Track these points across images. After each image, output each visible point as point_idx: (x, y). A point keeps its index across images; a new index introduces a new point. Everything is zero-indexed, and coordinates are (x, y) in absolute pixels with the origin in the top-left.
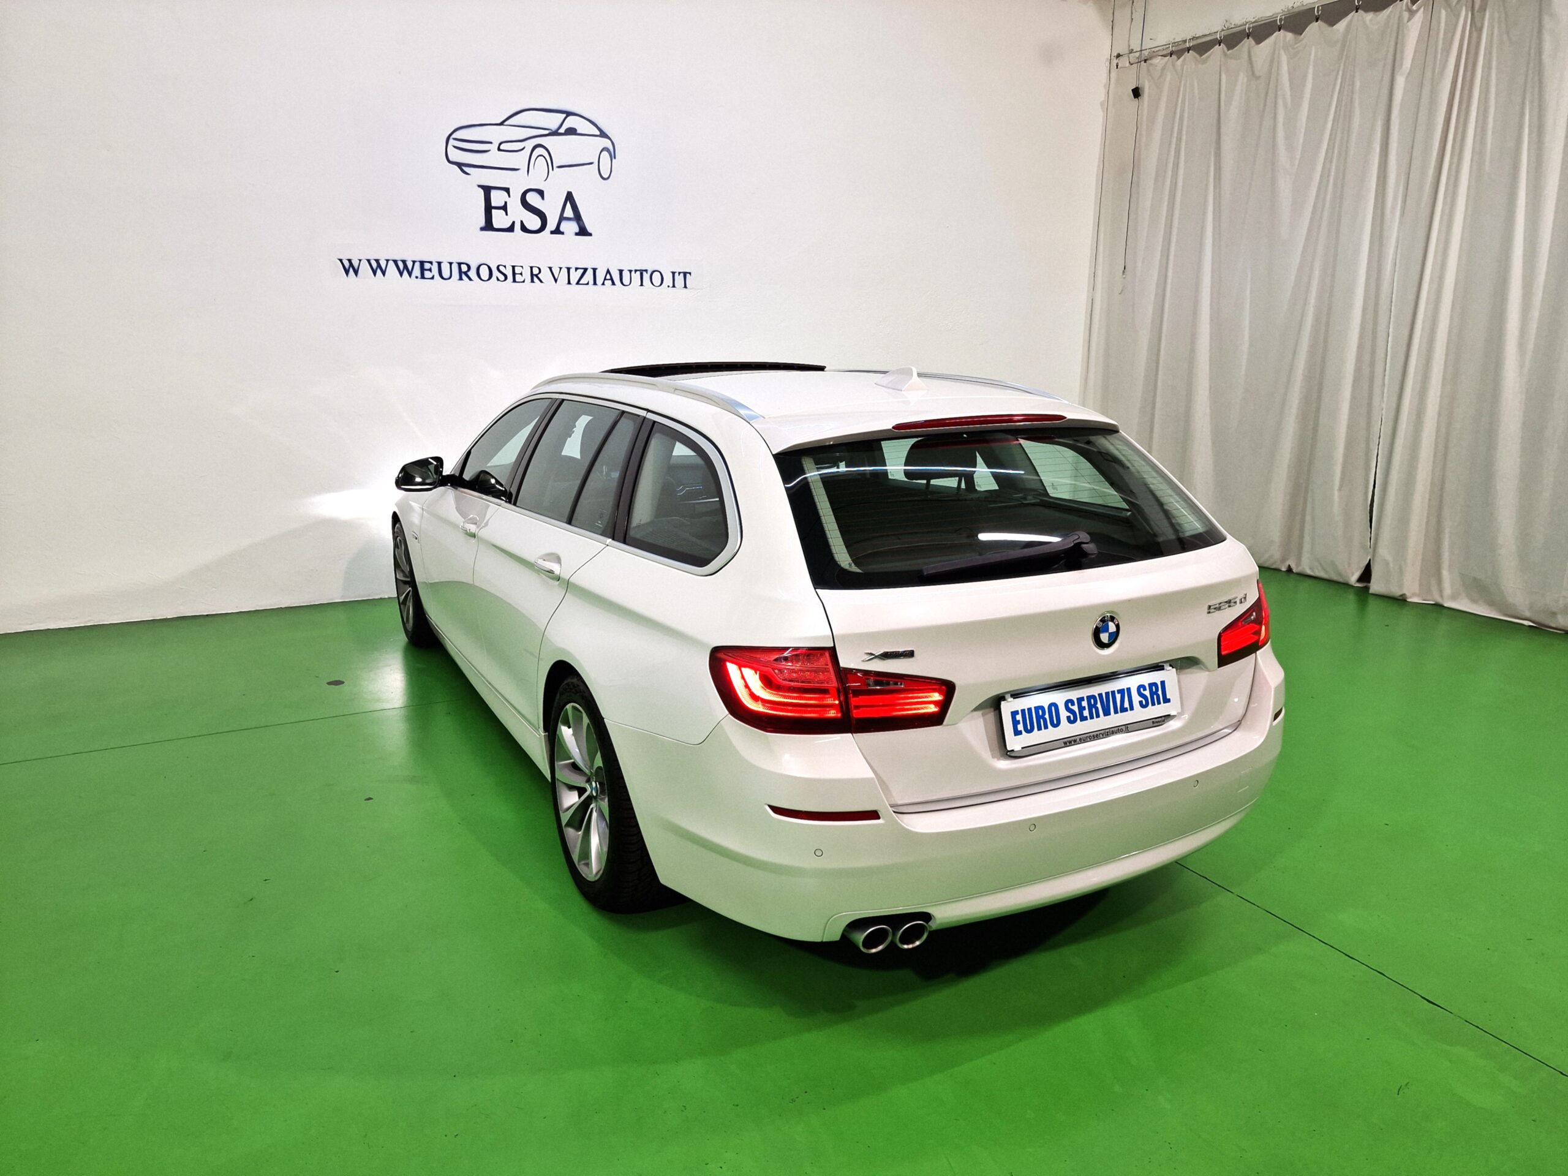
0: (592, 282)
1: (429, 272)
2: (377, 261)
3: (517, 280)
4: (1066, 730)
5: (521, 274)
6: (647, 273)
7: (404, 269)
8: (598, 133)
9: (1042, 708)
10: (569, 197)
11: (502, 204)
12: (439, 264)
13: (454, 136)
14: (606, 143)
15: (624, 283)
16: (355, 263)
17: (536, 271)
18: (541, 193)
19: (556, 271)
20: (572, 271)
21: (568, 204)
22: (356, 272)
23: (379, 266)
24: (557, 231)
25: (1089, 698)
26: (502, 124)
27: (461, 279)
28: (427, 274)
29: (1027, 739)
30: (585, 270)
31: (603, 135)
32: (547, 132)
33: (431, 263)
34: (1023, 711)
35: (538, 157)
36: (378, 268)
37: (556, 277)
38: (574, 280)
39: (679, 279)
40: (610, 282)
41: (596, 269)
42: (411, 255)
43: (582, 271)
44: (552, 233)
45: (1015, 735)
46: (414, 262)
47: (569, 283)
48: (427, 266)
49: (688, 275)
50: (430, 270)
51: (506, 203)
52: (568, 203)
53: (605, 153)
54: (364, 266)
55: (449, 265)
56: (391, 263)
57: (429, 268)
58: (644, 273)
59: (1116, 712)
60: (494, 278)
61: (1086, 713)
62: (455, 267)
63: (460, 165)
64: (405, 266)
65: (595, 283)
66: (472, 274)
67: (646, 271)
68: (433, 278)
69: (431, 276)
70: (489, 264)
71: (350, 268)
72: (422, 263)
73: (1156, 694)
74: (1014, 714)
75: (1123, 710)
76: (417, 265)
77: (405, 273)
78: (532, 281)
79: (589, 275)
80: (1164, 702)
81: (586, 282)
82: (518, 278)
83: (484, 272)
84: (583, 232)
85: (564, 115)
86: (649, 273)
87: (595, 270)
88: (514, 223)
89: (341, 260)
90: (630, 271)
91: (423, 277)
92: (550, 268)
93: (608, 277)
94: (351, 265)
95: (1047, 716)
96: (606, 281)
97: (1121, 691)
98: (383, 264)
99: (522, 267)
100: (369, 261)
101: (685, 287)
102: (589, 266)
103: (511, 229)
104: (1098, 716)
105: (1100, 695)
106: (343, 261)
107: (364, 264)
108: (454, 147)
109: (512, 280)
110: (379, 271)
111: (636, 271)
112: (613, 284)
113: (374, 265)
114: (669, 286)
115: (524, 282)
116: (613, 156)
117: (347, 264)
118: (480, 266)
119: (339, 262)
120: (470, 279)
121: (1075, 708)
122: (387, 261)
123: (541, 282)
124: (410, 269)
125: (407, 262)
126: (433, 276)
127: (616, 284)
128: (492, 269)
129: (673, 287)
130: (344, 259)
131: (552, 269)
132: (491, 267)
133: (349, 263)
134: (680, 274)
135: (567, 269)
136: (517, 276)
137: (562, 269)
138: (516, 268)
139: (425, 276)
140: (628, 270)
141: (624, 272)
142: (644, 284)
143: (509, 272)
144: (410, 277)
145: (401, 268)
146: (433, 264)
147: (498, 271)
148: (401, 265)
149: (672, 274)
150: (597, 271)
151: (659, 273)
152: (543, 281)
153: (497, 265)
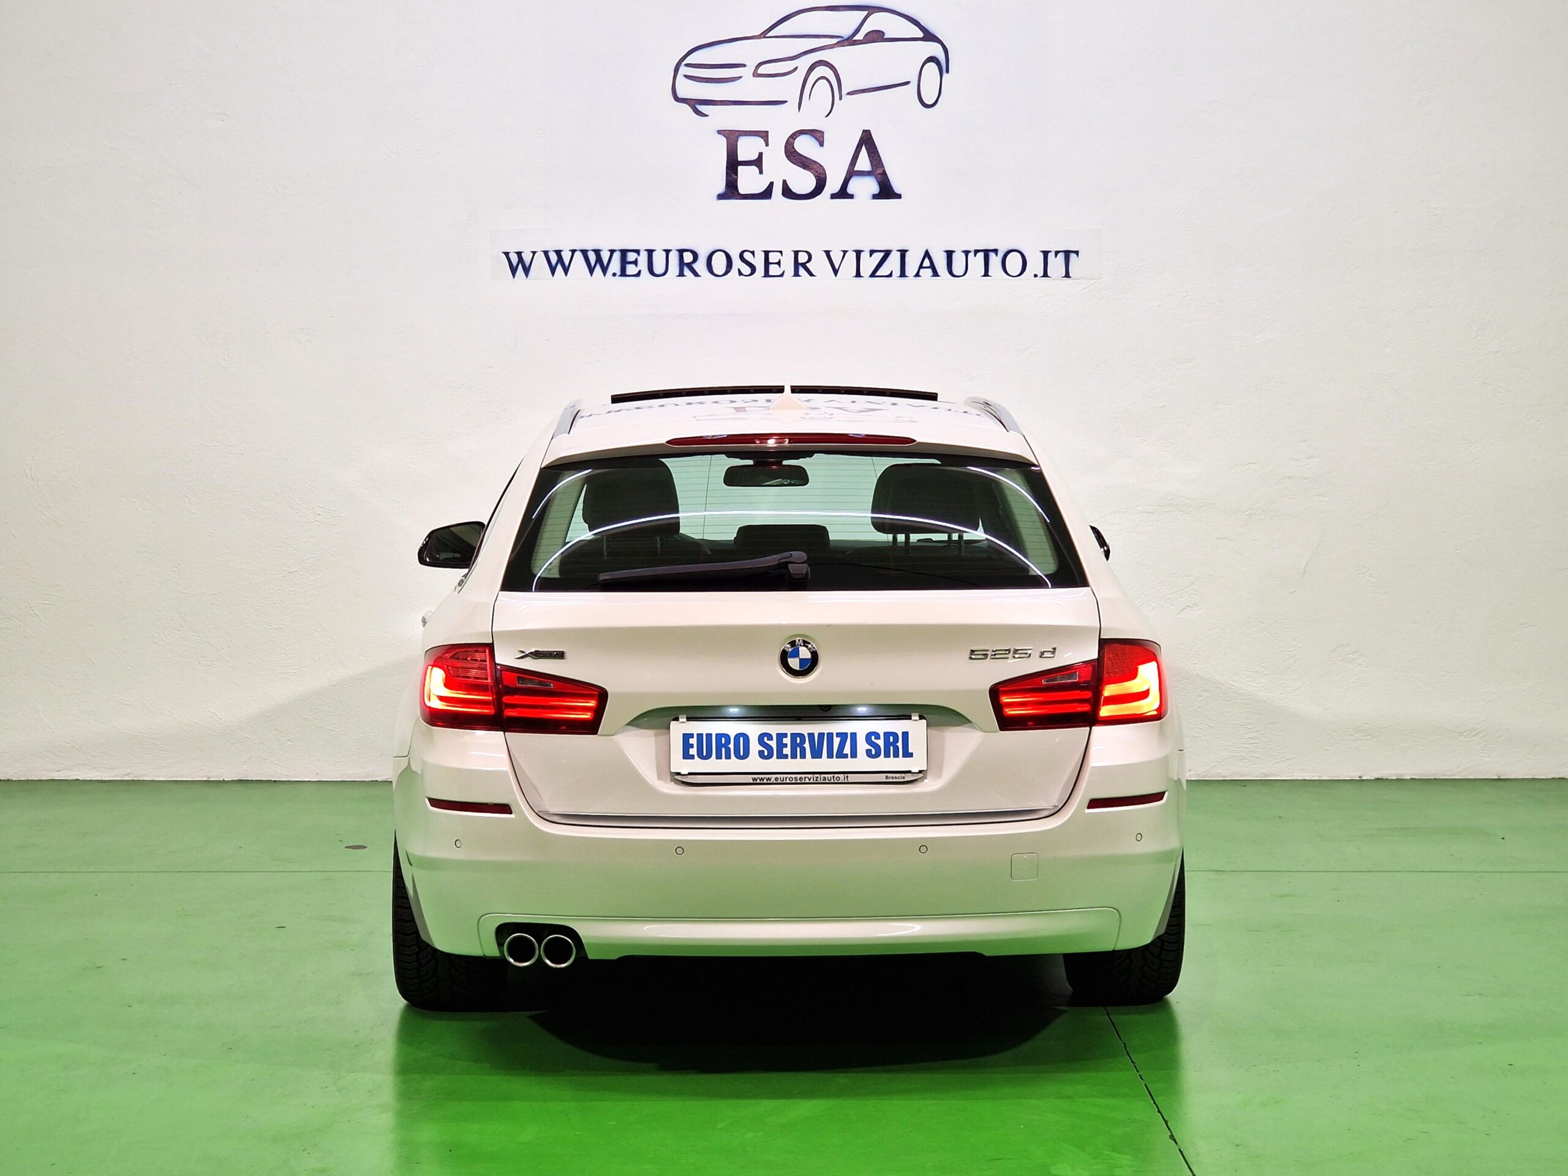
0: (897, 272)
1: (633, 266)
2: (558, 253)
3: (771, 273)
4: (754, 763)
5: (779, 263)
6: (997, 255)
7: (596, 262)
8: (921, 35)
9: (727, 737)
10: (867, 140)
11: (755, 157)
12: (650, 252)
13: (687, 61)
14: (935, 49)
15: (955, 273)
16: (527, 258)
17: (803, 258)
18: (818, 136)
19: (836, 258)
20: (864, 256)
21: (864, 151)
22: (527, 271)
23: (560, 259)
24: (843, 193)
25: (794, 736)
27: (681, 274)
28: (631, 269)
29: (698, 765)
30: (887, 253)
31: (929, 36)
32: (835, 41)
34: (700, 736)
36: (558, 263)
37: (837, 268)
38: (866, 270)
39: (1056, 264)
40: (930, 270)
41: (906, 251)
42: (608, 241)
43: (882, 255)
45: (684, 758)
46: (612, 252)
47: (858, 275)
48: (631, 257)
49: (1073, 256)
50: (635, 263)
51: (761, 155)
52: (864, 147)
53: (932, 66)
54: (540, 261)
55: (664, 254)
56: (578, 256)
57: (634, 259)
58: (992, 255)
59: (830, 756)
60: (734, 271)
61: (787, 751)
62: (674, 258)
63: (695, 104)
64: (599, 259)
65: (903, 274)
66: (700, 266)
67: (996, 251)
68: (638, 274)
69: (636, 272)
70: (724, 250)
71: (519, 265)
72: (624, 253)
73: (896, 745)
74: (687, 737)
75: (841, 755)
76: (617, 256)
77: (598, 268)
78: (796, 274)
79: (893, 263)
80: (904, 756)
81: (888, 273)
82: (774, 270)
83: (719, 263)
84: (886, 191)
85: (866, 13)
86: (1001, 254)
87: (903, 253)
88: (772, 184)
89: (507, 254)
90: (967, 253)
91: (623, 273)
92: (828, 253)
93: (927, 263)
94: (521, 260)
95: (731, 746)
96: (922, 270)
97: (843, 736)
98: (566, 257)
99: (781, 252)
100: (546, 253)
101: (1067, 275)
102: (895, 246)
103: (767, 194)
104: (803, 756)
105: (811, 735)
106: (511, 255)
107: (540, 258)
108: (686, 76)
109: (763, 274)
110: (559, 268)
111: (976, 252)
112: (935, 274)
113: (554, 258)
114: (1036, 276)
115: (782, 275)
116: (943, 68)
117: (514, 259)
118: (714, 252)
119: (504, 256)
120: (696, 274)
121: (773, 744)
122: (573, 251)
123: (811, 274)
124: (605, 263)
125: (602, 253)
126: (640, 271)
127: (939, 274)
128: (732, 257)
129: (1044, 276)
130: (512, 250)
131: (831, 253)
132: (730, 254)
133: (518, 257)
134: (1059, 255)
135: (854, 254)
136: (771, 266)
137: (847, 254)
138: (770, 254)
139: (628, 273)
140: (963, 252)
141: (954, 254)
142: (990, 274)
143: (759, 262)
144: (605, 275)
145: (593, 263)
146: (641, 253)
147: (742, 261)
148: (592, 257)
149: (1042, 254)
150: (908, 255)
151: (1019, 255)
152: (814, 273)
153: (741, 251)
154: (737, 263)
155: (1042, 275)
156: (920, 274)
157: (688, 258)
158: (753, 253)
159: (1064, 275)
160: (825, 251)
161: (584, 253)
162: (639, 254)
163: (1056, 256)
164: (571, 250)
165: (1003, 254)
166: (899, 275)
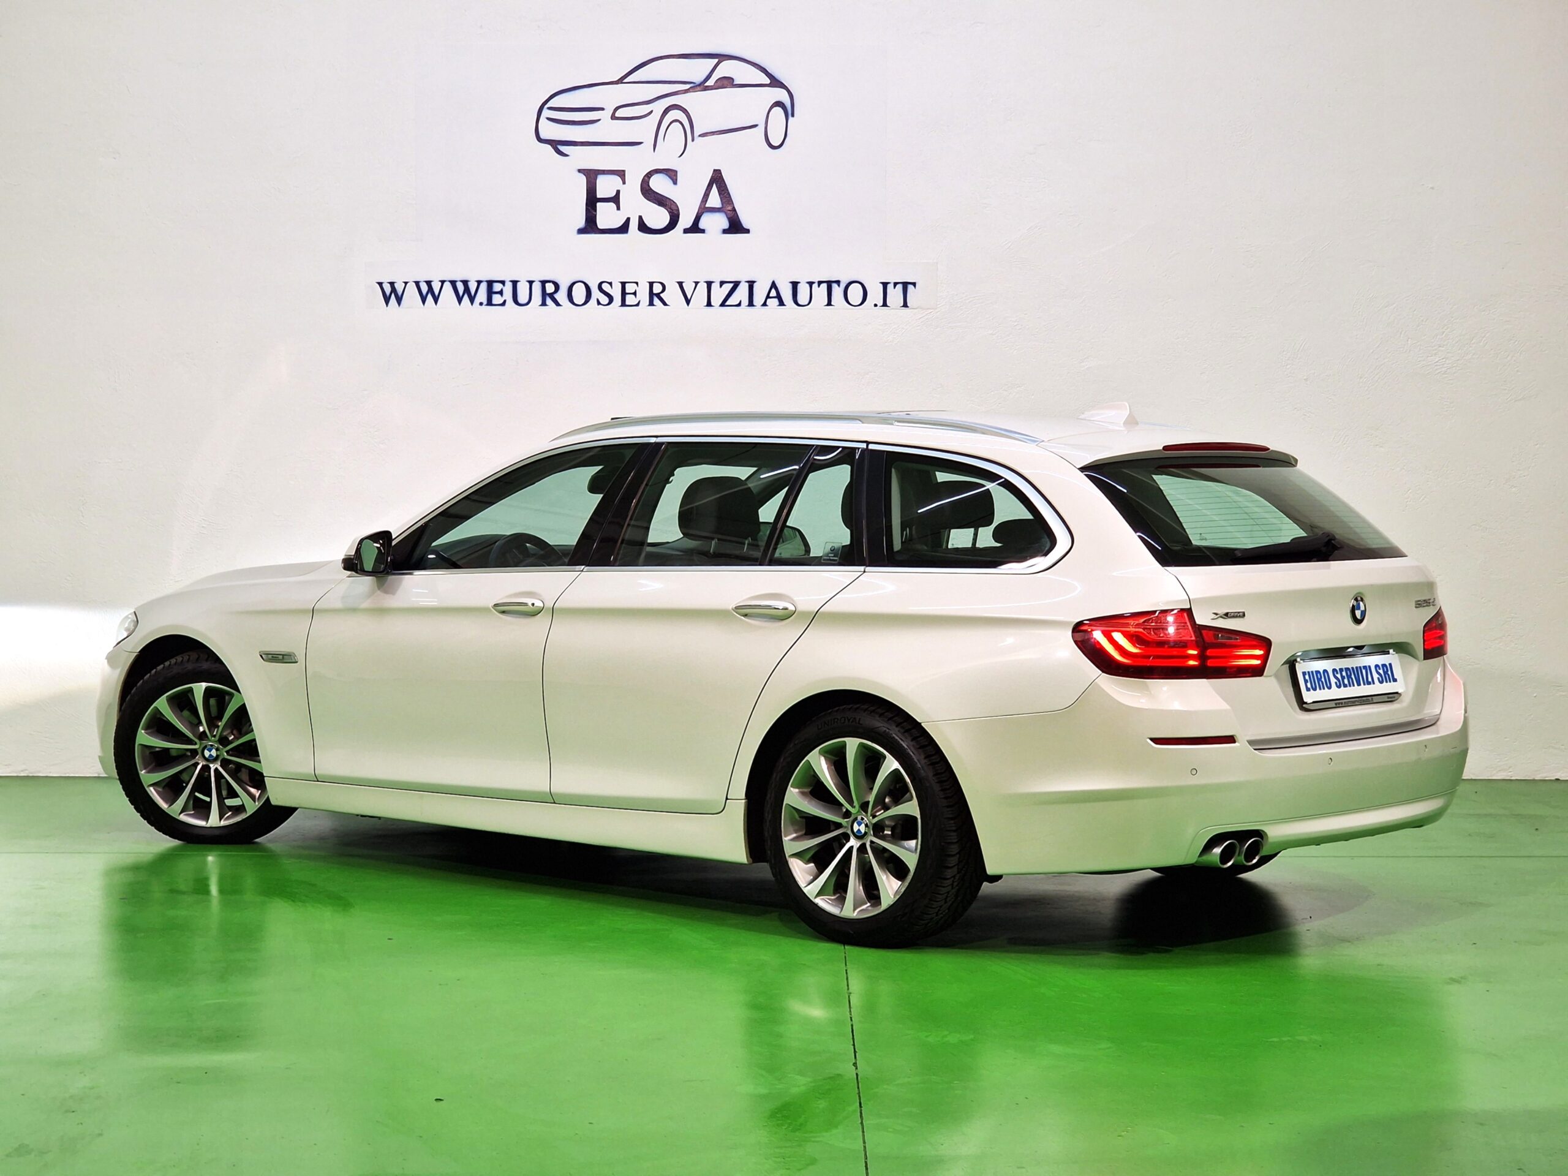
0: (745, 302)
1: (498, 296)
2: (429, 283)
3: (627, 303)
5: (635, 294)
6: (839, 286)
7: (464, 292)
8: (768, 81)
10: (717, 179)
11: (613, 194)
12: (515, 283)
13: (549, 105)
14: (781, 95)
15: (800, 303)
16: (399, 288)
17: (657, 289)
18: (672, 175)
19: (689, 288)
20: (715, 287)
21: (714, 188)
22: (399, 300)
23: (430, 289)
24: (695, 228)
26: (620, 81)
27: (544, 304)
28: (497, 299)
30: (736, 284)
31: (775, 82)
32: (687, 86)
33: (503, 282)
35: (671, 123)
36: (428, 293)
37: (689, 297)
38: (717, 300)
39: (895, 295)
40: (776, 301)
41: (754, 282)
42: (475, 272)
43: (731, 285)
44: (686, 231)
46: (479, 282)
47: (709, 304)
48: (497, 287)
49: (910, 287)
50: (501, 293)
51: (618, 192)
52: (714, 186)
53: (778, 110)
54: (412, 291)
55: (528, 284)
56: (447, 285)
57: (499, 290)
58: (835, 286)
60: (593, 301)
62: (537, 288)
63: (555, 144)
64: (467, 290)
65: (751, 304)
66: (561, 296)
67: (838, 282)
68: (504, 304)
69: (501, 302)
70: (584, 281)
71: (392, 294)
72: (490, 283)
76: (484, 286)
77: (466, 296)
78: (651, 304)
79: (742, 293)
81: (737, 303)
82: (630, 300)
83: (579, 293)
84: (735, 227)
85: (716, 60)
86: (843, 285)
87: (751, 284)
88: (628, 220)
89: (380, 284)
90: (811, 284)
91: (490, 303)
92: (681, 284)
93: (773, 293)
94: (394, 290)
96: (769, 300)
98: (436, 287)
99: (637, 283)
100: (417, 283)
101: (905, 305)
102: (743, 277)
103: (624, 229)
106: (384, 285)
107: (412, 287)
108: (548, 119)
109: (620, 303)
110: (430, 297)
111: (820, 283)
112: (782, 303)
113: (424, 288)
114: (876, 305)
115: (638, 305)
116: (789, 112)
117: (388, 289)
118: (574, 283)
119: (378, 286)
120: (558, 304)
122: (443, 282)
123: (665, 304)
124: (473, 293)
125: (469, 284)
126: (505, 301)
127: (785, 304)
128: (591, 288)
129: (883, 306)
130: (386, 282)
131: (684, 284)
132: (589, 285)
133: (391, 287)
134: (898, 286)
135: (706, 284)
136: (628, 297)
137: (699, 285)
138: (627, 285)
139: (494, 302)
140: (808, 283)
141: (799, 285)
142: (832, 303)
143: (616, 292)
144: (472, 304)
145: (461, 292)
146: (506, 284)
147: (601, 292)
148: (461, 288)
149: (881, 285)
150: (756, 286)
151: (860, 286)
152: (668, 303)
153: (599, 282)
154: (596, 294)
155: (882, 304)
156: (767, 303)
158: (610, 284)
159: (902, 305)
160: (678, 282)
161: (453, 283)
162: (504, 285)
163: (895, 287)
164: (441, 281)
165: (845, 285)
166: (747, 304)
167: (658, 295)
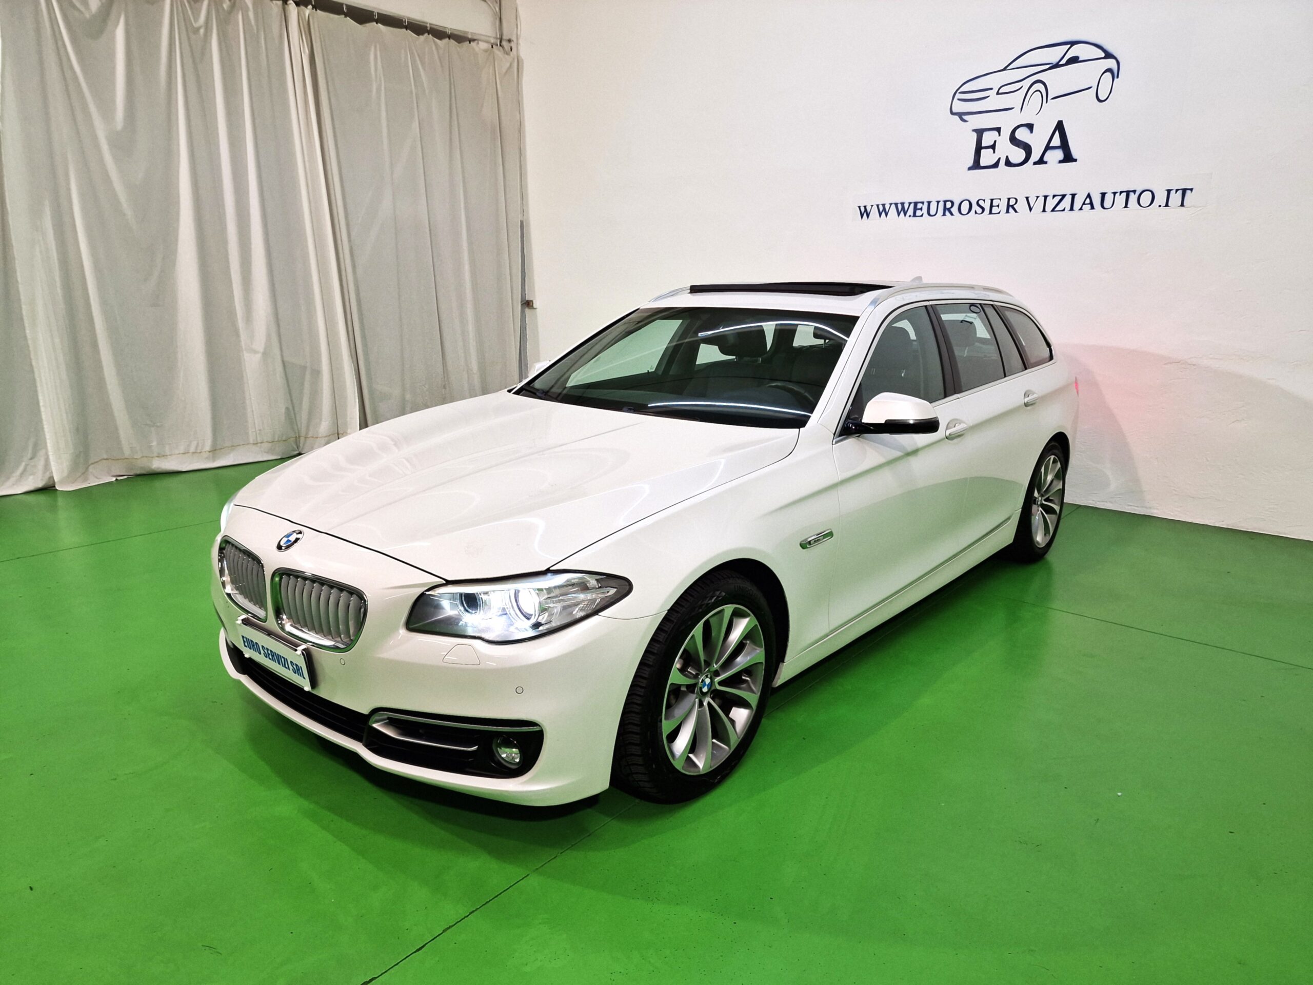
0: (1068, 208)
1: (920, 211)
2: (884, 205)
3: (993, 212)
5: (998, 206)
6: (1135, 194)
7: (901, 209)
8: (1103, 55)
10: (1060, 127)
11: (992, 143)
12: (929, 203)
13: (960, 90)
14: (1111, 63)
15: (1105, 207)
16: (868, 209)
17: (1012, 202)
18: (1030, 127)
19: (1032, 201)
20: (1049, 199)
22: (868, 216)
23: (884, 209)
24: (1041, 161)
26: (1005, 69)
27: (944, 214)
28: (919, 213)
30: (1064, 196)
31: (1108, 55)
32: (1048, 66)
35: (1035, 92)
36: (883, 211)
37: (1032, 206)
38: (1049, 207)
39: (1176, 198)
40: (1089, 206)
42: (908, 198)
43: (1060, 197)
44: (1035, 163)
46: (910, 203)
47: (1044, 210)
48: (919, 206)
49: (1188, 192)
50: (921, 209)
52: (1057, 132)
53: (1108, 74)
54: (875, 210)
55: (936, 203)
56: (893, 206)
57: (921, 207)
58: (1132, 194)
60: (973, 211)
62: (941, 205)
63: (961, 115)
64: (903, 208)
65: (1072, 209)
66: (955, 210)
67: (1134, 192)
68: (922, 216)
69: (921, 214)
70: (969, 199)
71: (865, 213)
72: (916, 204)
76: (912, 206)
77: (902, 213)
78: (1008, 212)
79: (1067, 202)
81: (1063, 209)
82: (995, 210)
83: (965, 207)
84: (1068, 158)
85: (1069, 46)
86: (1137, 193)
87: (1073, 196)
88: (999, 159)
89: (859, 207)
90: (1115, 193)
91: (915, 215)
92: (1027, 198)
93: (1088, 201)
94: (866, 210)
96: (1084, 206)
98: (887, 207)
99: (1000, 199)
100: (878, 206)
101: (1182, 205)
102: (1068, 192)
103: (996, 165)
106: (861, 208)
107: (875, 208)
108: (959, 99)
109: (988, 212)
110: (883, 214)
111: (1121, 193)
112: (1092, 208)
113: (881, 208)
114: (1160, 206)
115: (999, 213)
116: (1114, 74)
117: (863, 210)
118: (962, 201)
119: (858, 208)
120: (952, 214)
122: (891, 204)
123: (1016, 211)
124: (906, 209)
125: (905, 204)
126: (923, 214)
127: (1095, 208)
128: (972, 204)
129: (1165, 206)
130: (862, 205)
131: (1029, 199)
132: (972, 202)
133: (865, 208)
134: (1178, 192)
135: (1043, 197)
136: (994, 208)
137: (1039, 198)
138: (994, 201)
139: (917, 214)
140: (1112, 193)
141: (1106, 195)
142: (1128, 206)
143: (987, 206)
144: (905, 215)
146: (925, 203)
147: (978, 206)
148: (900, 207)
149: (1166, 192)
150: (1076, 197)
151: (1150, 193)
152: (1018, 210)
153: (977, 199)
154: (975, 207)
155: (1164, 205)
156: (1083, 208)
157: (949, 205)
158: (984, 200)
159: (1180, 204)
161: (896, 204)
162: (923, 204)
163: (1176, 192)
165: (1139, 193)
166: (1069, 209)
167: (1012, 206)
